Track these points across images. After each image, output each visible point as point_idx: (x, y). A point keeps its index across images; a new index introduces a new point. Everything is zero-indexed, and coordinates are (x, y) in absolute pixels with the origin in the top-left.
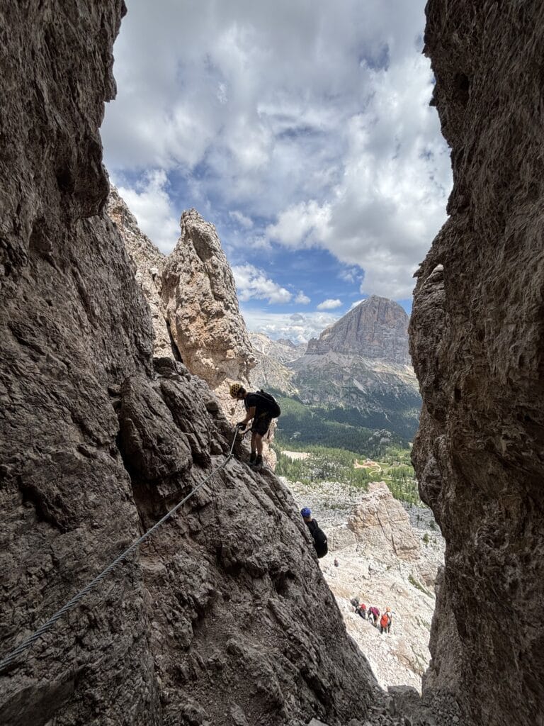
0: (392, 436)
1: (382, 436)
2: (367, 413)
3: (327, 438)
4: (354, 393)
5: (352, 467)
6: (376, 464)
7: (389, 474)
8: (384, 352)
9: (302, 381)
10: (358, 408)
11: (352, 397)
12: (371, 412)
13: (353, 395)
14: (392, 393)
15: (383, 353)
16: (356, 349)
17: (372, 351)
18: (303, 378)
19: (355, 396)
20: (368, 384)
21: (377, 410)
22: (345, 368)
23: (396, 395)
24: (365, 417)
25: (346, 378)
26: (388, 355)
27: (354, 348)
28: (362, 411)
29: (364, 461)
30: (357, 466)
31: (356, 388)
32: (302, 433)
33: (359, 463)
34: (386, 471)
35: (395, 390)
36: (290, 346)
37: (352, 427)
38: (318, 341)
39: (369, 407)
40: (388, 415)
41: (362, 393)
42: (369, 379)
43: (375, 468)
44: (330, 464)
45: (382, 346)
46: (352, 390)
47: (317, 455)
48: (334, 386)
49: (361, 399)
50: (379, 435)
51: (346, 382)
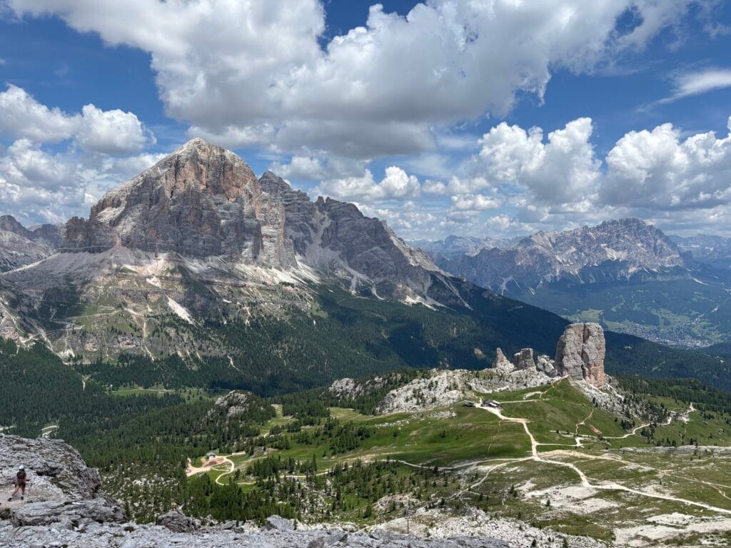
0: (247, 402)
1: (230, 405)
2: (196, 360)
3: (122, 428)
4: (171, 325)
5: (182, 476)
6: (225, 459)
7: (249, 473)
8: (223, 244)
9: (53, 311)
10: (180, 354)
11: (167, 334)
12: (205, 358)
13: (168, 329)
14: (239, 319)
15: (220, 247)
16: (170, 240)
17: (201, 243)
18: (57, 305)
19: (172, 332)
20: (198, 304)
21: (216, 352)
22: (150, 277)
23: (247, 322)
24: (195, 368)
25: (153, 298)
26: (228, 250)
27: (165, 238)
28: (187, 359)
29: (203, 459)
30: (192, 471)
31: (175, 316)
32: (61, 424)
33: (194, 465)
34: (243, 467)
35: (244, 312)
36: (14, 230)
37: (171, 391)
38: (88, 224)
39: (200, 348)
40: (235, 359)
41: (185, 323)
42: (197, 296)
43: (223, 466)
44: (138, 482)
45: (218, 234)
46: (167, 320)
47: (107, 470)
48: (129, 315)
49: (186, 336)
50: (226, 403)
51: (154, 305)
